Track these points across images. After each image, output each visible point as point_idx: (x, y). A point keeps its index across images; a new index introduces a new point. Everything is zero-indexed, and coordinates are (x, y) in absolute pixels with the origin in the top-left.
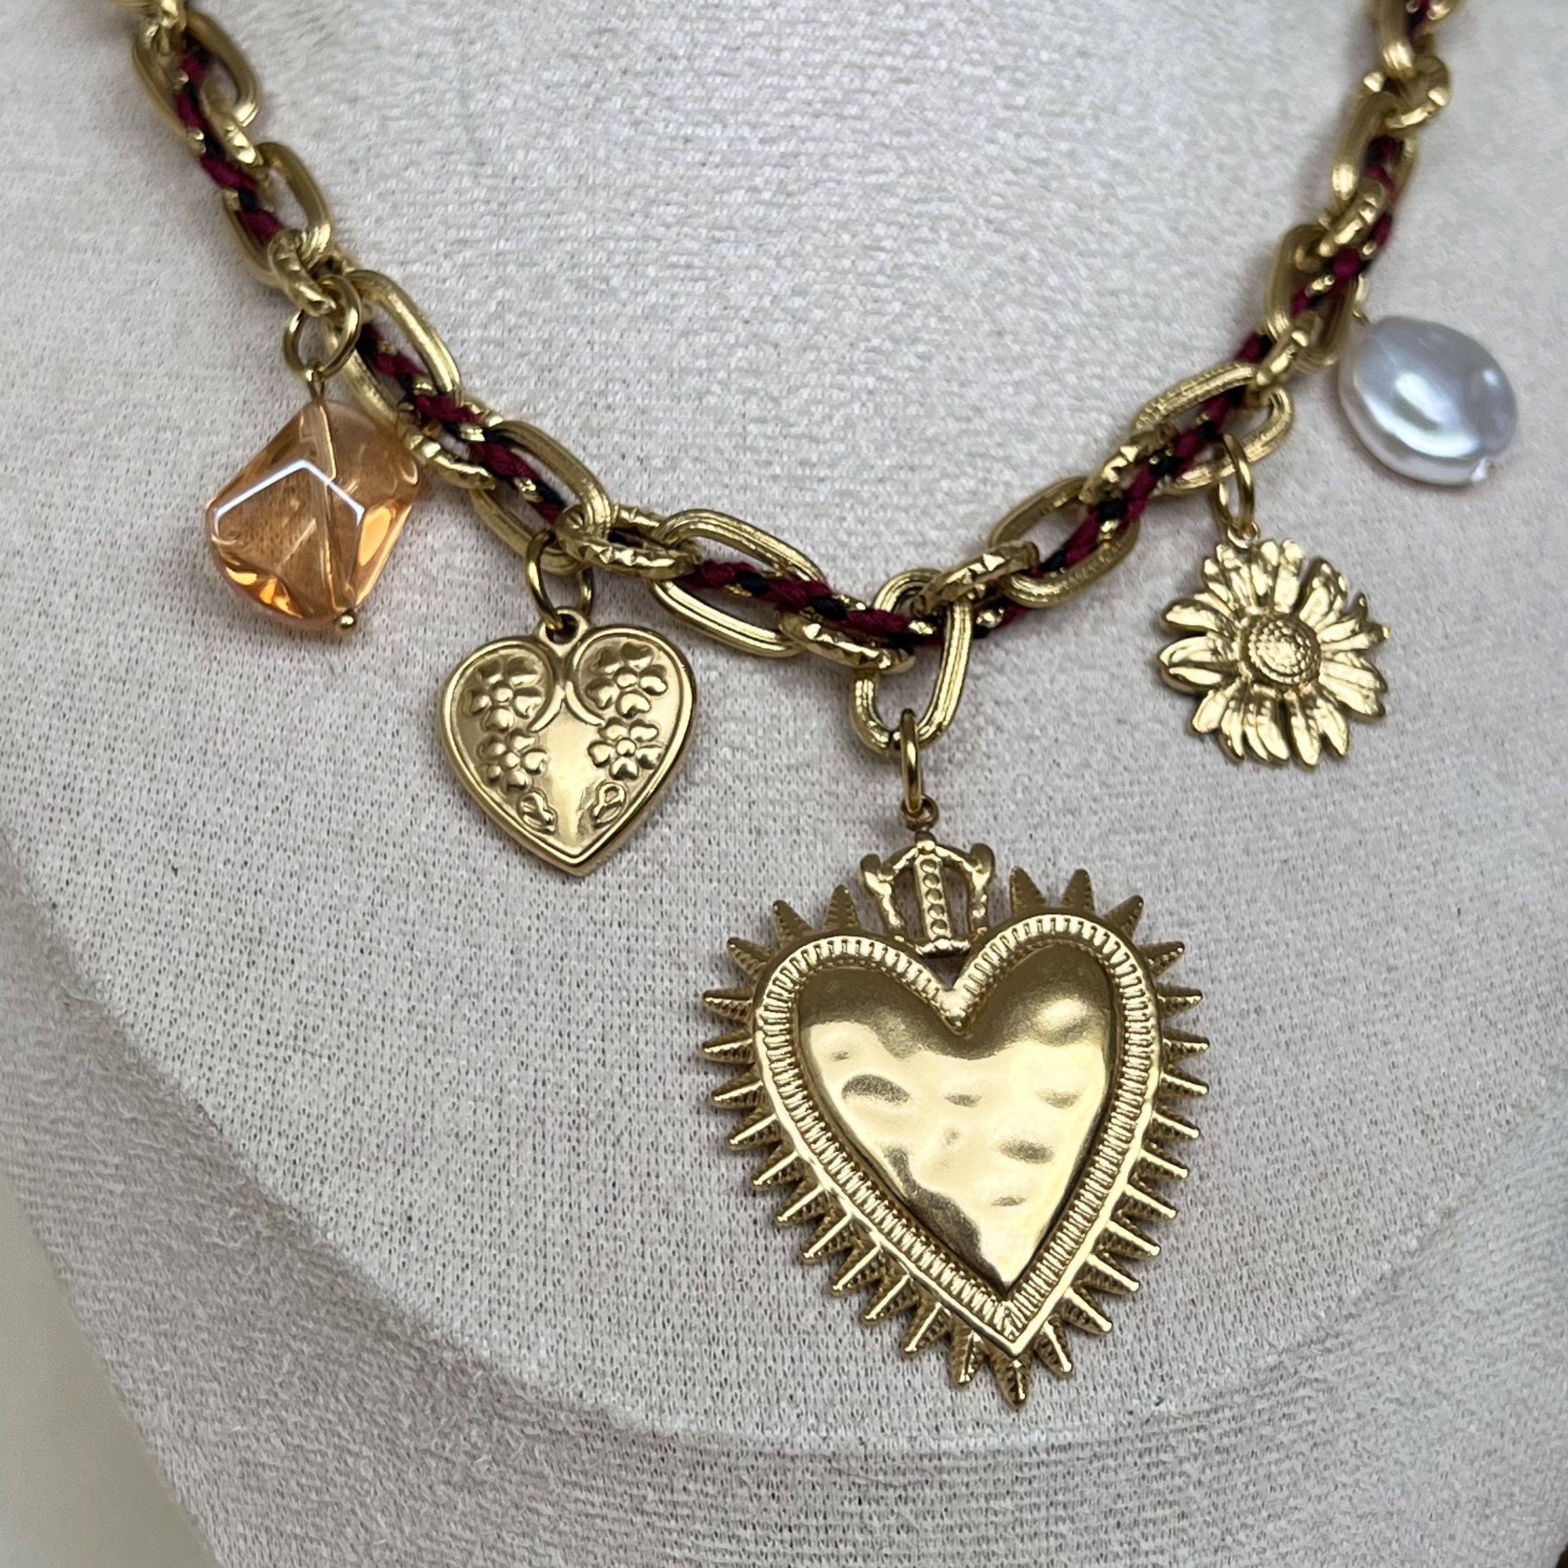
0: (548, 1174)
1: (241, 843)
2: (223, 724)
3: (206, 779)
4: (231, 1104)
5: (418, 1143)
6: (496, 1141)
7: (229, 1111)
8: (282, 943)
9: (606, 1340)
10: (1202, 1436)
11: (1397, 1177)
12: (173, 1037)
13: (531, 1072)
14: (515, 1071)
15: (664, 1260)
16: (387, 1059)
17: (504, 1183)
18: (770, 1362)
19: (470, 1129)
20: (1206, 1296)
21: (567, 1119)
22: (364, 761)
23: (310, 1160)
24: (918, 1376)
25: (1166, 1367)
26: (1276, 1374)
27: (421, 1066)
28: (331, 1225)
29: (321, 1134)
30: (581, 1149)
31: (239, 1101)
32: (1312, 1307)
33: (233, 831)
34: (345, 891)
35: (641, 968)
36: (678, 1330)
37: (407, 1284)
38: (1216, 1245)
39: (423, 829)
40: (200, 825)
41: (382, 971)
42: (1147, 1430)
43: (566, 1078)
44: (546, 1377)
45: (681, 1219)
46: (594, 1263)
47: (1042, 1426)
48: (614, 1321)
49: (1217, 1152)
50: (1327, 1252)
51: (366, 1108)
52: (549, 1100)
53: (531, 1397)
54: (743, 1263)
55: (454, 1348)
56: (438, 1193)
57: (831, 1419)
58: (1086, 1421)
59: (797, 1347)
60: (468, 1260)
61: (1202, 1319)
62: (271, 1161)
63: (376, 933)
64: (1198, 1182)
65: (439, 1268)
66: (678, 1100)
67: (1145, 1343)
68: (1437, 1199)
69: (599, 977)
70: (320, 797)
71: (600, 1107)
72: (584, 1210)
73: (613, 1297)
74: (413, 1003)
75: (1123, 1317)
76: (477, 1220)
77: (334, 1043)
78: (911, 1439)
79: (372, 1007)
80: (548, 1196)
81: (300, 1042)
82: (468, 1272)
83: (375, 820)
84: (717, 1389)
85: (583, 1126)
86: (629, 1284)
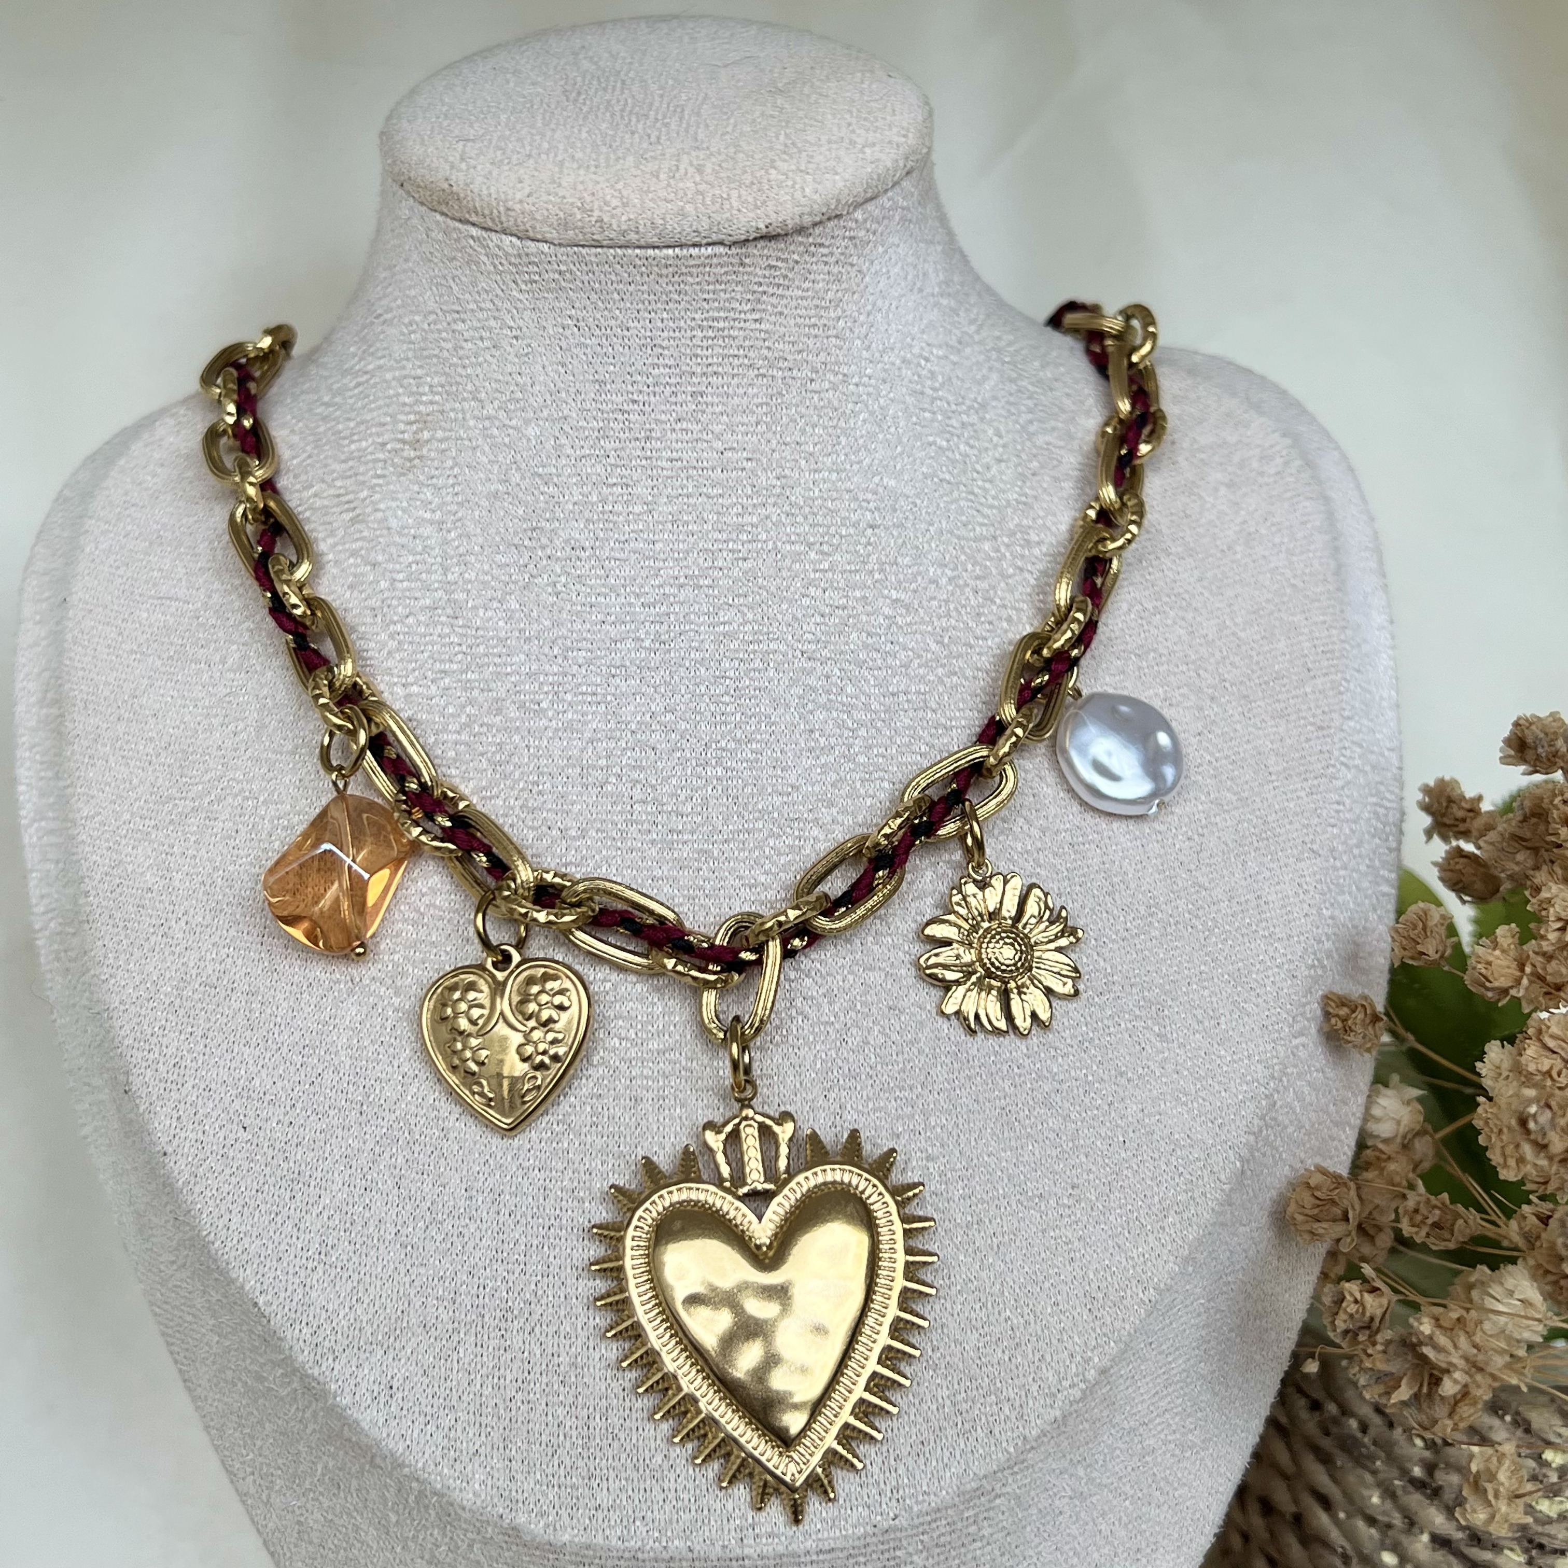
0: (485, 1354)
1: (288, 1108)
2: (279, 1019)
3: (267, 1060)
4: (276, 1303)
5: (398, 1332)
6: (450, 1331)
7: (274, 1307)
8: (313, 1184)
9: (519, 1477)
10: (925, 1538)
11: (1070, 1346)
12: (239, 1252)
13: (476, 1279)
14: (465, 1278)
15: (561, 1418)
16: (379, 1270)
17: (455, 1362)
18: (630, 1492)
19: (434, 1321)
20: (932, 1438)
21: (499, 1314)
22: (372, 1049)
23: (326, 1343)
24: (730, 1501)
25: (901, 1492)
26: (979, 1493)
27: (402, 1275)
28: (339, 1392)
29: (334, 1324)
30: (507, 1336)
31: (281, 1299)
32: (1005, 1444)
33: (283, 1099)
34: (356, 1145)
35: (552, 1202)
36: (569, 1469)
37: (388, 1435)
38: (940, 1400)
39: (409, 1098)
40: (262, 1095)
41: (378, 1204)
42: (886, 1537)
43: (499, 1283)
44: (479, 1503)
45: (573, 1388)
46: (514, 1420)
47: (814, 1537)
48: (526, 1463)
49: (945, 1330)
50: (1017, 1404)
51: (365, 1305)
52: (487, 1300)
53: (466, 1515)
54: (615, 1420)
55: (417, 1480)
56: (411, 1369)
57: (669, 1534)
58: (844, 1532)
59: (648, 1482)
60: (428, 1418)
61: (927, 1455)
62: (301, 1342)
63: (375, 1175)
64: (930, 1353)
65: (410, 1423)
66: (574, 1300)
67: (888, 1474)
68: (1096, 1360)
69: (524, 1209)
70: (341, 1074)
71: (522, 1305)
72: (508, 1382)
73: (525, 1444)
74: (399, 1227)
75: (873, 1455)
76: (436, 1388)
77: (345, 1257)
78: (724, 1547)
79: (371, 1230)
80: (484, 1371)
81: (323, 1256)
82: (429, 1427)
83: (377, 1092)
84: (593, 1512)
85: (510, 1320)
86: (537, 1436)
